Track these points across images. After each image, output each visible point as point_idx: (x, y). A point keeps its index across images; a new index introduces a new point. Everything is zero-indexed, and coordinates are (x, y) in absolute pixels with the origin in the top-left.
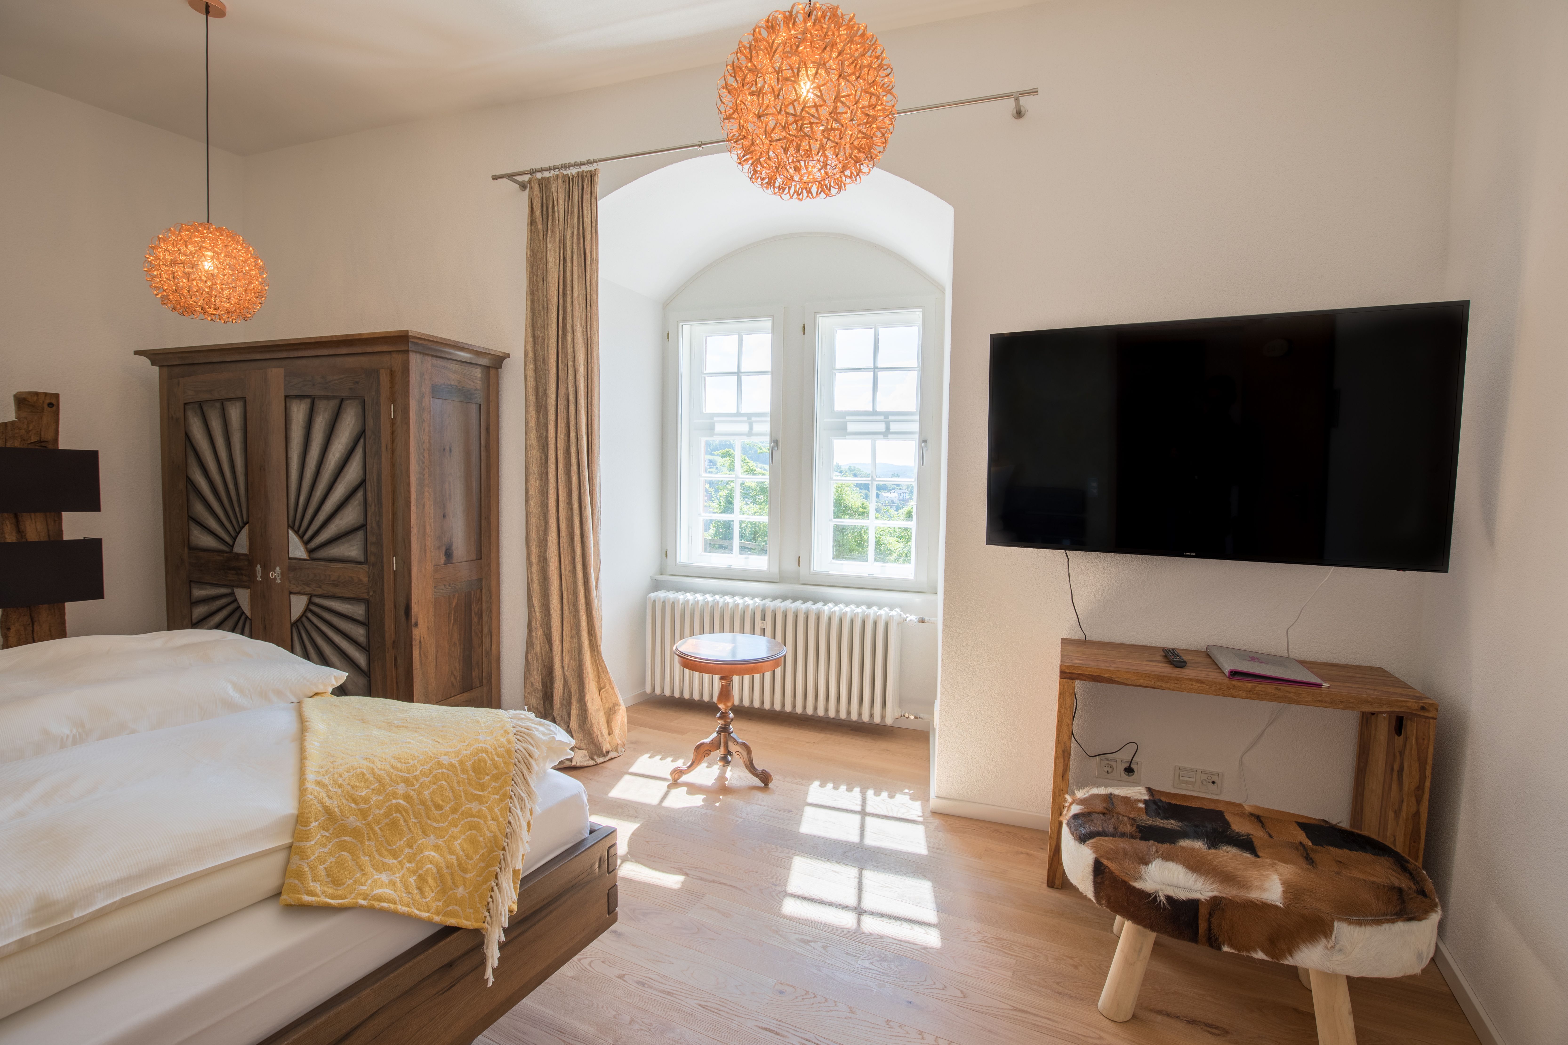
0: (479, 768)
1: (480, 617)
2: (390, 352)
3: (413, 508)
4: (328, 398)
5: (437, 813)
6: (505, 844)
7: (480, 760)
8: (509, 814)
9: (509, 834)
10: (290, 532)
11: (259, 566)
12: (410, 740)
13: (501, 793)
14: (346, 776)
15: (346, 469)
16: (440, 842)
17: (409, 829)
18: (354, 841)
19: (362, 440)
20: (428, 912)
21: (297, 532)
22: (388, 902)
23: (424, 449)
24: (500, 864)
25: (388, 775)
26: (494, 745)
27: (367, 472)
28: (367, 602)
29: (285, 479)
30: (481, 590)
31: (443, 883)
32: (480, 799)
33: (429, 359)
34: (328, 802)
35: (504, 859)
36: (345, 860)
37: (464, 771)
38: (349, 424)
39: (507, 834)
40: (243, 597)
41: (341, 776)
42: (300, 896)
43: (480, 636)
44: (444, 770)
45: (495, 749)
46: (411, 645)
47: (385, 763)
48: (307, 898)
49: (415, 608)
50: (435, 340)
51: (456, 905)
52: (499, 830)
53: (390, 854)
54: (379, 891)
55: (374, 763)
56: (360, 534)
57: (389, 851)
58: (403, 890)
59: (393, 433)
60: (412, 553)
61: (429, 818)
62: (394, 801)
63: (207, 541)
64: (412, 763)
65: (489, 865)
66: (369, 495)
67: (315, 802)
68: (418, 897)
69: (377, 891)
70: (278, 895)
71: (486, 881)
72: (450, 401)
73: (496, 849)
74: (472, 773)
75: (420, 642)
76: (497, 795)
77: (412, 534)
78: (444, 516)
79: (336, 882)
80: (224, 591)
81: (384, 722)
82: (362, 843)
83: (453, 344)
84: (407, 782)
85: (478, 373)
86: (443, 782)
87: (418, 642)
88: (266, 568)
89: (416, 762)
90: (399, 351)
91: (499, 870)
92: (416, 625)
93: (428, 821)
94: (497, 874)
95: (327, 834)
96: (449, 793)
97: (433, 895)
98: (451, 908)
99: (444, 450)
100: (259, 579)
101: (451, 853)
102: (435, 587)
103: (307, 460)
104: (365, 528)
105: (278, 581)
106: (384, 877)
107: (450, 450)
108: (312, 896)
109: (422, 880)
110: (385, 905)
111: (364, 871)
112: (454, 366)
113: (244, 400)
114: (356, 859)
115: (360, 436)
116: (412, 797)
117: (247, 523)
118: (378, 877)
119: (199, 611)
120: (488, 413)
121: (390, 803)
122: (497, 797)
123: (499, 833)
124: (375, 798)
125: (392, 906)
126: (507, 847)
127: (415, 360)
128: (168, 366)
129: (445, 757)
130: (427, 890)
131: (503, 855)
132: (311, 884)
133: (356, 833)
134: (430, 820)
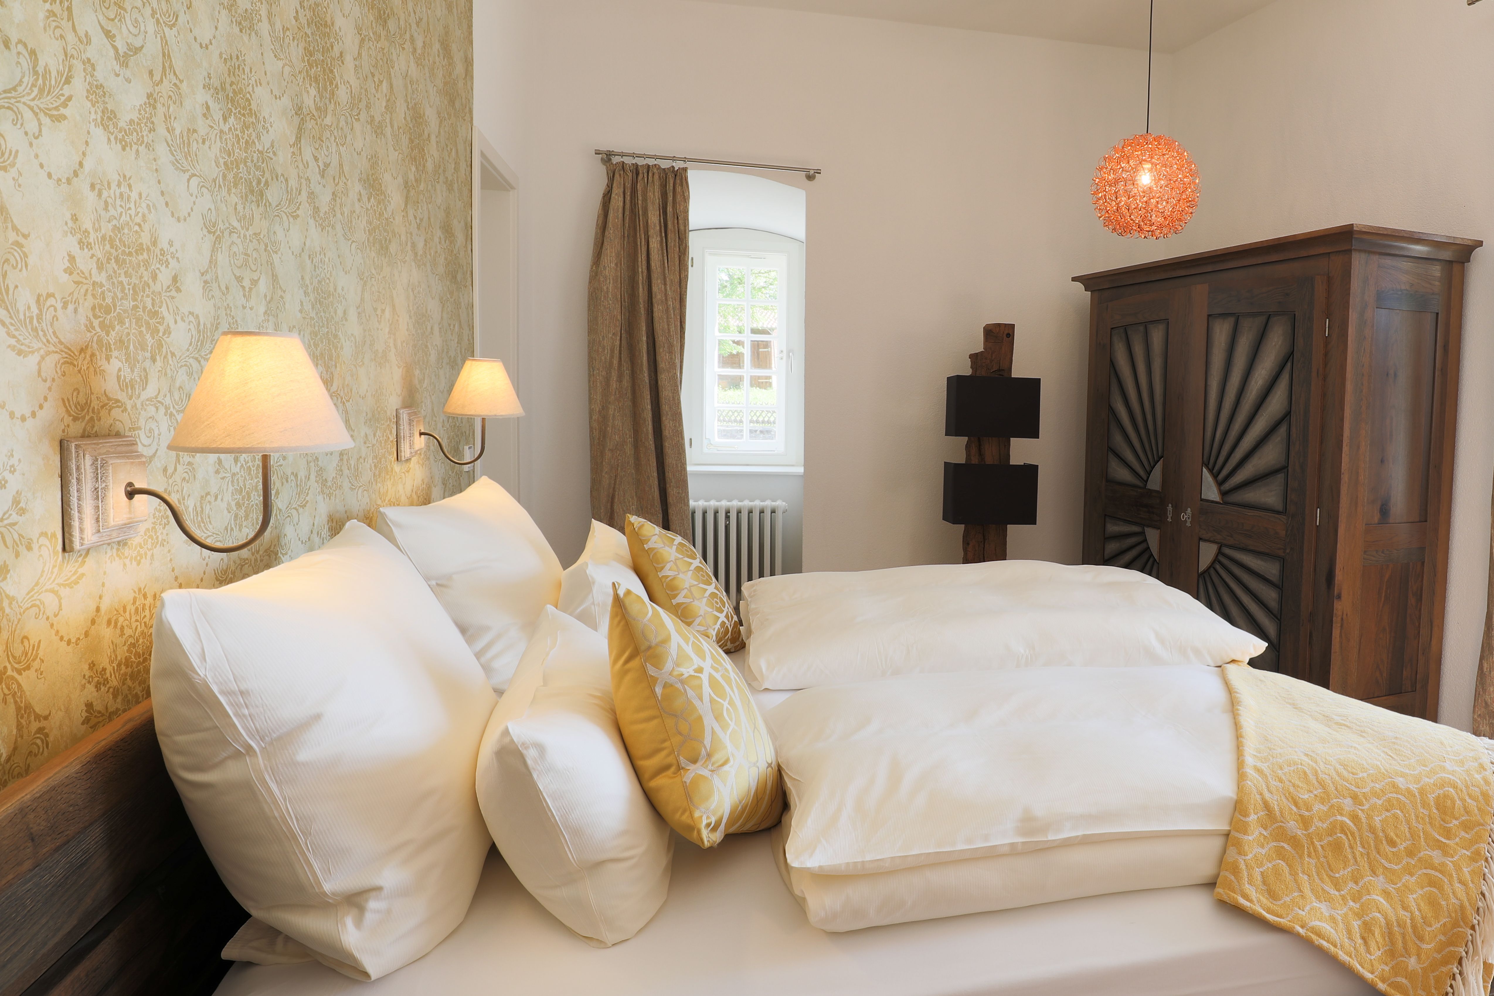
0: (1444, 806)
1: (1420, 599)
2: (1329, 253)
3: (1345, 449)
4: (1254, 315)
5: (1388, 849)
6: (1475, 922)
7: (1446, 796)
8: (1483, 882)
9: (1481, 910)
10: (1204, 469)
11: (1170, 505)
12: (1357, 746)
13: (1473, 849)
14: (1286, 770)
15: (1269, 399)
16: (1390, 888)
17: (1355, 858)
18: (1293, 852)
19: (1289, 364)
20: (1372, 973)
21: (1211, 471)
22: (1328, 942)
23: (1363, 375)
24: (1466, 946)
25: (1333, 783)
26: (1466, 780)
27: (1293, 402)
28: (1283, 561)
29: (1203, 409)
30: (1423, 563)
31: (1392, 942)
32: (1443, 849)
33: (1375, 258)
34: (1267, 796)
35: (1472, 942)
36: (1283, 871)
37: (1425, 804)
38: (1275, 345)
39: (1478, 909)
40: (1153, 537)
41: (1281, 769)
42: (1236, 896)
43: (1417, 624)
44: (1400, 796)
45: (1467, 787)
46: (1332, 621)
47: (1328, 766)
48: (1242, 901)
49: (1339, 576)
50: (1385, 233)
51: (1406, 978)
52: (1469, 900)
53: (1331, 881)
54: (1318, 923)
55: (1316, 762)
56: (1280, 477)
57: (1330, 877)
58: (1345, 933)
59: (1326, 354)
60: (1341, 506)
61: (1378, 853)
62: (1339, 818)
63: (1122, 474)
64: (1361, 775)
65: (1451, 943)
66: (1294, 430)
67: (1255, 791)
68: (1362, 949)
69: (1316, 923)
70: (1211, 885)
71: (1445, 962)
72: (1398, 311)
73: (1462, 923)
74: (1435, 811)
75: (1342, 619)
76: (1467, 850)
77: (1342, 482)
78: (1382, 461)
79: (1272, 895)
80: (1135, 529)
81: (1320, 714)
82: (1301, 857)
83: (1408, 236)
84: (1355, 797)
85: (1436, 271)
86: (1398, 812)
87: (1339, 619)
88: (1178, 509)
89: (1365, 775)
90: (1340, 252)
91: (1464, 953)
92: (1339, 597)
93: (1378, 856)
94: (1461, 959)
95: (1265, 834)
96: (1404, 828)
97: (1379, 953)
98: (1399, 979)
99: (1387, 375)
100: (1169, 520)
101: (1405, 908)
102: (1365, 552)
103: (1227, 388)
104: (1286, 470)
105: (1188, 524)
106: (1323, 908)
107: (1395, 375)
108: (1247, 900)
109: (1367, 928)
110: (1325, 944)
111: (1303, 892)
112: (1405, 265)
113: (1166, 321)
114: (1294, 874)
115: (1288, 359)
116: (1361, 819)
117: (1162, 457)
118: (1318, 905)
119: (1112, 547)
120: (1447, 325)
121: (1334, 818)
122: (1468, 853)
123: (1467, 904)
124: (1317, 807)
125: (1332, 948)
126: (1477, 927)
127: (1358, 261)
128: (1099, 290)
129: (1401, 779)
130: (1373, 945)
131: (1471, 935)
132: (1247, 886)
133: (1294, 842)
134: (1380, 855)
